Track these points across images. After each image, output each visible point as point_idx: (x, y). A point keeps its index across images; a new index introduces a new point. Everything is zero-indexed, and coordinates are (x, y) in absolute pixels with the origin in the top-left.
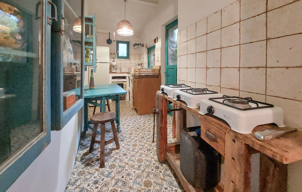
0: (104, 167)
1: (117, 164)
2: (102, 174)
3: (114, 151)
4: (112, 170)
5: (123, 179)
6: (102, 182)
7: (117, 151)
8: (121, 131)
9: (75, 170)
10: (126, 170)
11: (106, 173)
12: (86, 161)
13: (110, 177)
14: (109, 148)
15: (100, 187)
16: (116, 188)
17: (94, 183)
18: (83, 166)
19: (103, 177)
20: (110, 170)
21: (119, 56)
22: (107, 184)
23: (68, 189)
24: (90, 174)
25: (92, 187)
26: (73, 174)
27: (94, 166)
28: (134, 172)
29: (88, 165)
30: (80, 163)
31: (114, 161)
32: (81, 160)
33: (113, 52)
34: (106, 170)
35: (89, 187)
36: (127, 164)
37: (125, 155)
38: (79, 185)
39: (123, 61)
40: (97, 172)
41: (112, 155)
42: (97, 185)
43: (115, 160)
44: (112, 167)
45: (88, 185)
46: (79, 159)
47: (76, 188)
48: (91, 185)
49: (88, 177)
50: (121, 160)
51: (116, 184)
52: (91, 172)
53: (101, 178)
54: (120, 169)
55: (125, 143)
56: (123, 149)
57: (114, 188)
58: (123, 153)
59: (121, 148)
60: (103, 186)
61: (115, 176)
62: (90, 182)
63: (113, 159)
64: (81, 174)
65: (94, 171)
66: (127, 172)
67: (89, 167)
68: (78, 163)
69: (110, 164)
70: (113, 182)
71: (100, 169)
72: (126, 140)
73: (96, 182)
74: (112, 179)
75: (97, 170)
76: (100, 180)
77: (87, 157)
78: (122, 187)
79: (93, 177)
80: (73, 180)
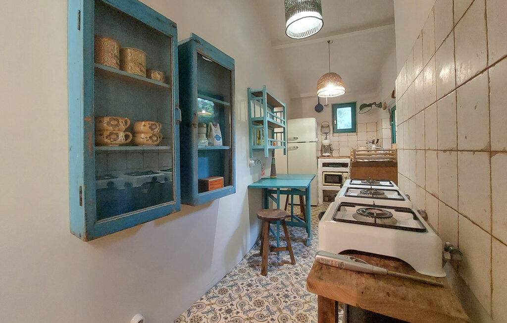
0: (265, 276)
1: (280, 280)
2: (260, 281)
3: (287, 264)
4: (271, 282)
5: (277, 297)
6: (255, 288)
7: (291, 266)
8: (311, 245)
9: (239, 265)
10: (287, 290)
11: (264, 282)
12: (253, 262)
13: (266, 288)
14: (284, 259)
15: (250, 291)
16: (264, 301)
17: (247, 285)
18: (247, 265)
19: (258, 284)
20: (269, 281)
21: (338, 128)
22: (258, 292)
23: (226, 278)
24: (249, 275)
25: (244, 288)
26: (236, 268)
27: (257, 270)
28: (295, 297)
29: (252, 266)
30: (247, 262)
31: (279, 275)
32: (249, 259)
33: (325, 124)
34: (266, 279)
35: (242, 286)
36: (293, 285)
37: (297, 274)
38: (235, 280)
39: (344, 137)
40: (256, 277)
41: (281, 268)
42: (249, 288)
43: (281, 275)
44: (274, 279)
45: (242, 284)
46: (248, 257)
47: (232, 281)
48: (244, 285)
49: (246, 277)
50: (288, 278)
51: (267, 297)
52: (251, 273)
53: (256, 284)
54: (280, 286)
55: (306, 261)
56: (299, 267)
57: (263, 299)
58: (296, 271)
59: (297, 264)
60: (254, 292)
61: (271, 289)
62: (245, 283)
63: (280, 272)
64: (242, 271)
65: (254, 275)
66: (286, 293)
67: (251, 269)
68: (245, 261)
69: (273, 276)
70: (266, 294)
71: (261, 276)
72: (311, 258)
73: (250, 285)
74: (266, 291)
75: (257, 275)
76: (255, 285)
77: (256, 258)
78: (270, 304)
79: (250, 279)
80: (232, 273)
